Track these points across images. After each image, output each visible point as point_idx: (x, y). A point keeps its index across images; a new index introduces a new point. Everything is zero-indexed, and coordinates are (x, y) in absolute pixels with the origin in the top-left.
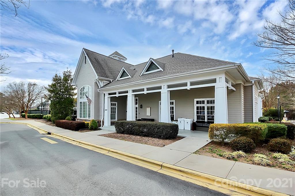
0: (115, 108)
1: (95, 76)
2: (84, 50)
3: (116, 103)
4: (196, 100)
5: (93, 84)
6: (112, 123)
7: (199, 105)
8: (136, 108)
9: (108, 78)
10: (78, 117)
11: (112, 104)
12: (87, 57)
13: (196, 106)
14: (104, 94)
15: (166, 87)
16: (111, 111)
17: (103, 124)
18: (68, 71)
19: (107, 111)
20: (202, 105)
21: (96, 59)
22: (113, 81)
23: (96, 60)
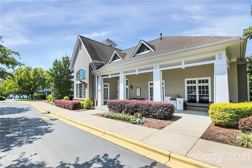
0: (108, 89)
1: (89, 60)
2: (79, 37)
3: (109, 84)
4: (186, 80)
5: (87, 67)
6: (105, 103)
7: (190, 85)
8: (127, 89)
9: (101, 61)
10: (75, 97)
11: (105, 86)
12: (82, 43)
13: (186, 85)
14: (98, 76)
15: (158, 67)
16: (104, 92)
17: (97, 104)
18: (67, 57)
19: (100, 92)
20: (193, 85)
21: (90, 44)
22: (105, 64)
23: (90, 46)
